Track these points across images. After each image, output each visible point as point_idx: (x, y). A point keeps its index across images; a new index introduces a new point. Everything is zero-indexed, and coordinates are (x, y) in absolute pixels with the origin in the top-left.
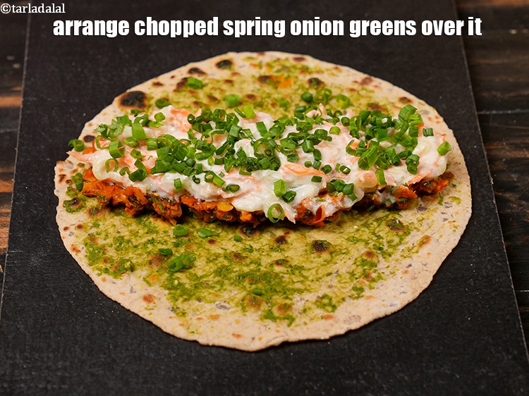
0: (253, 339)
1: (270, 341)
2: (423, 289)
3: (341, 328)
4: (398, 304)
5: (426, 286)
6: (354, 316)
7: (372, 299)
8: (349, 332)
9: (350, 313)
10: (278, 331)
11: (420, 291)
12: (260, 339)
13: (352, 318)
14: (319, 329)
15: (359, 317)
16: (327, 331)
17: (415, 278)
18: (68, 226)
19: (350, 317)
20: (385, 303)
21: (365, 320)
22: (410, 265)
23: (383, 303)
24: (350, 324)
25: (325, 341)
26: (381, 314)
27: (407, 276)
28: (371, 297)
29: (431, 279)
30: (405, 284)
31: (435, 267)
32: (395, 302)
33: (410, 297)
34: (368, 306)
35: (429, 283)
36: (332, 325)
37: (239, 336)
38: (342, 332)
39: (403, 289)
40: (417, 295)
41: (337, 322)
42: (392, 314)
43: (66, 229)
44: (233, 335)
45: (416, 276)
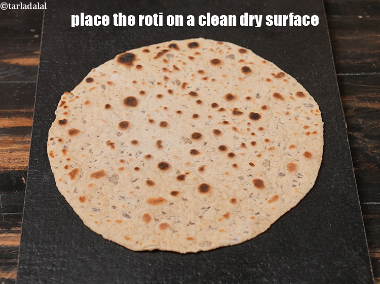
0: (137, 242)
1: (147, 247)
2: (261, 232)
3: (196, 248)
4: (240, 240)
5: (263, 231)
6: (207, 241)
7: (223, 232)
8: (200, 252)
9: (206, 238)
10: (154, 241)
11: (258, 233)
12: (141, 244)
13: (206, 243)
14: (181, 246)
15: (211, 243)
16: (186, 248)
17: (258, 223)
18: (54, 137)
19: (204, 242)
20: (231, 237)
21: (214, 246)
22: (259, 213)
23: (230, 237)
24: (203, 246)
25: (183, 254)
26: (226, 244)
27: (253, 221)
28: (223, 230)
29: (268, 226)
30: (249, 226)
31: (274, 218)
32: (238, 238)
33: (249, 236)
34: (219, 236)
35: (266, 229)
36: (191, 244)
37: (128, 239)
38: (195, 251)
39: (246, 230)
40: (255, 236)
41: (195, 243)
42: (234, 245)
43: (52, 139)
44: (125, 237)
45: (260, 222)
